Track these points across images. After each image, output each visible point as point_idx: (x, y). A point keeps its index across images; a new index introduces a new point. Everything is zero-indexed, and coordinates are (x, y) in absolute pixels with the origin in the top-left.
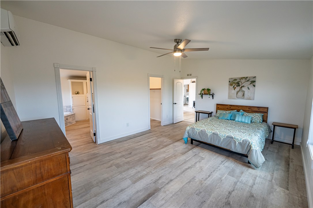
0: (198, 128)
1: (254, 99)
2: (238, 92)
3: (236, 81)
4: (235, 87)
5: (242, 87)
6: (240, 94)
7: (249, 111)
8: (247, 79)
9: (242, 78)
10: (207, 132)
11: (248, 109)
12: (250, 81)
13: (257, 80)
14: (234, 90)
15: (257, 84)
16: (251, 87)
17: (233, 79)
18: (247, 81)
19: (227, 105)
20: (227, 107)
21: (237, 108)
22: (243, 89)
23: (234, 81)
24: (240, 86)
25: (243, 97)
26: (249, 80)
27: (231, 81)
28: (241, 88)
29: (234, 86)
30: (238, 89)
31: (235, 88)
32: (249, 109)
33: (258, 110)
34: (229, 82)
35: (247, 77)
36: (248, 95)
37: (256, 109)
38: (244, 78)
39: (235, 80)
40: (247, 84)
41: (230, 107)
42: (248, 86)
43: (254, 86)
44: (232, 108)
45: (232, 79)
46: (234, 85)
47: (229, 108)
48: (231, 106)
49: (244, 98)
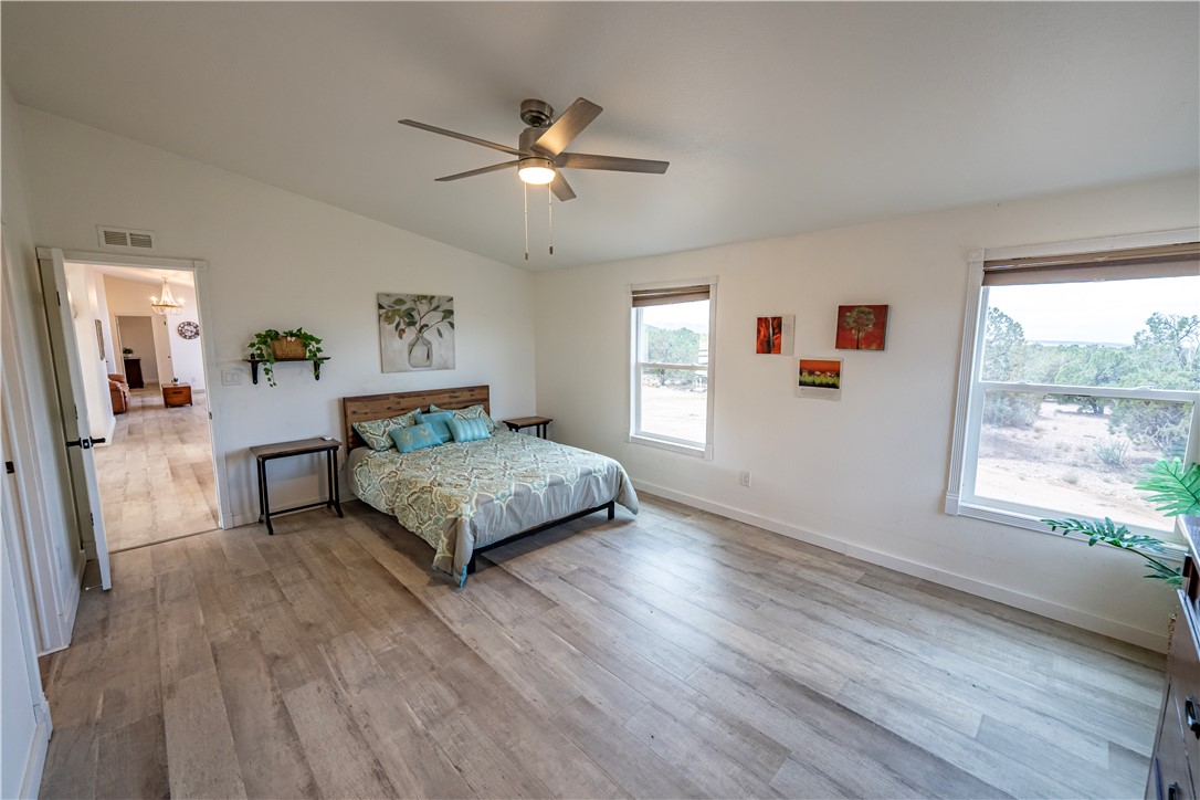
0: (503, 491)
1: (454, 368)
2: (412, 346)
3: (404, 307)
4: (402, 326)
5: (422, 328)
6: (420, 351)
7: (451, 403)
8: (435, 304)
9: (421, 298)
10: (535, 488)
11: (447, 400)
12: (440, 309)
13: (456, 307)
14: (401, 338)
15: (456, 319)
16: (444, 327)
17: (393, 299)
18: (434, 309)
19: (386, 397)
20: (387, 404)
21: (418, 400)
22: (427, 334)
23: (397, 307)
24: (418, 326)
25: (428, 363)
26: (438, 307)
27: (385, 302)
28: (420, 331)
29: (398, 324)
30: (411, 334)
31: (403, 331)
32: (451, 397)
33: (473, 398)
34: (380, 307)
35: (433, 297)
36: (441, 356)
37: (466, 396)
38: (425, 297)
39: (400, 301)
40: (434, 319)
41: (399, 403)
42: (437, 326)
43: (452, 325)
44: (405, 403)
45: (388, 295)
46: (397, 319)
47: (395, 406)
48: (401, 396)
49: (430, 366)
